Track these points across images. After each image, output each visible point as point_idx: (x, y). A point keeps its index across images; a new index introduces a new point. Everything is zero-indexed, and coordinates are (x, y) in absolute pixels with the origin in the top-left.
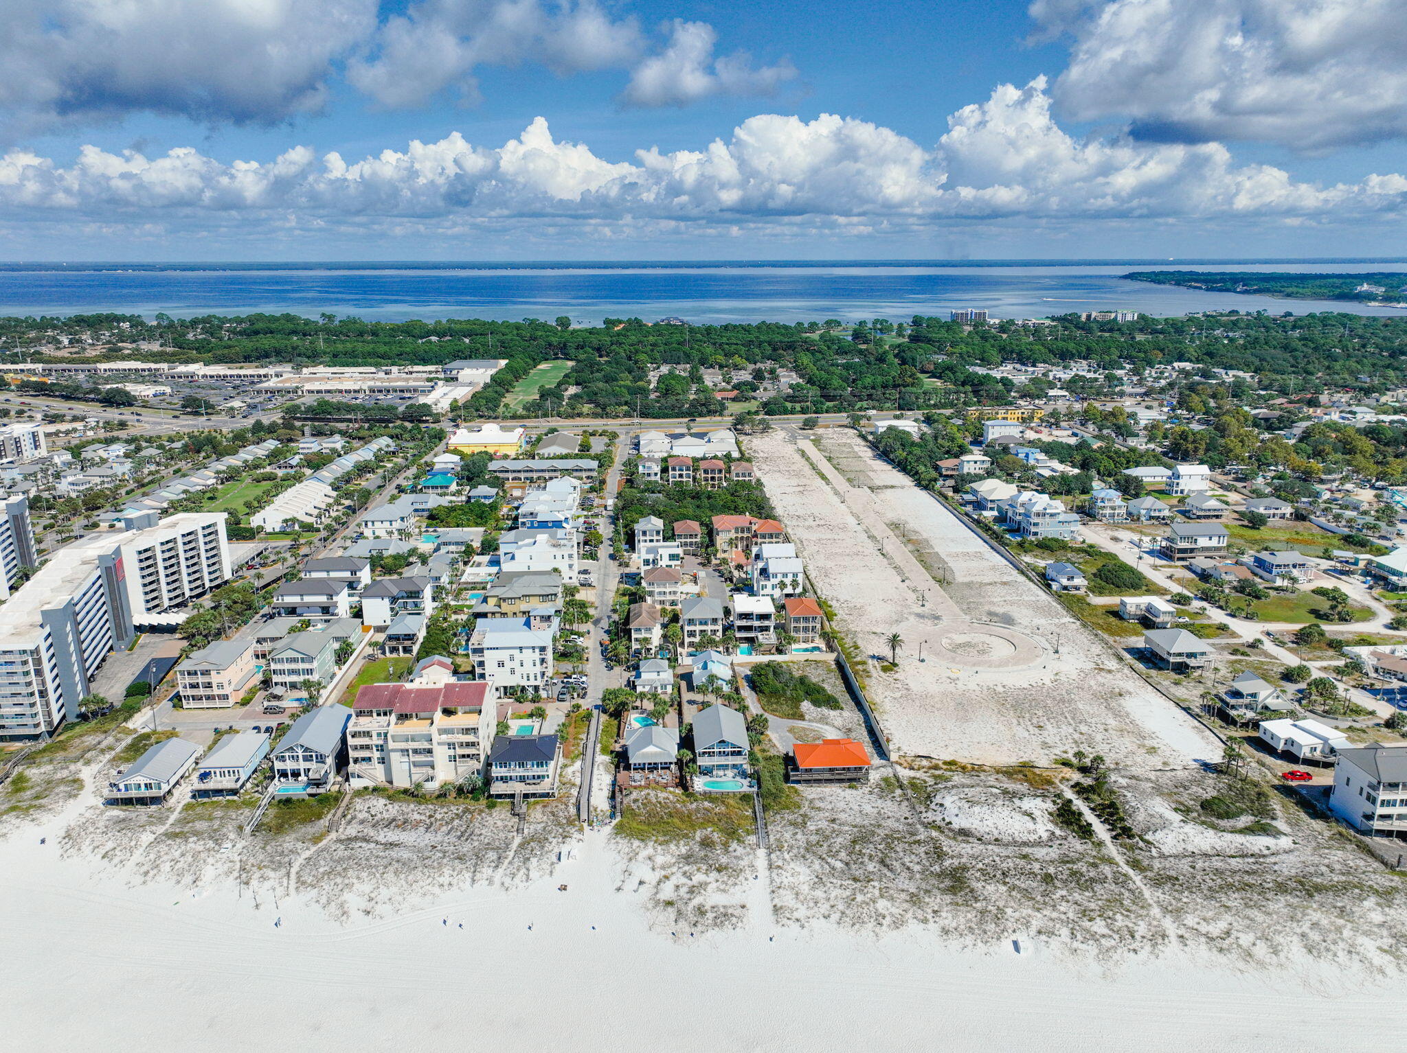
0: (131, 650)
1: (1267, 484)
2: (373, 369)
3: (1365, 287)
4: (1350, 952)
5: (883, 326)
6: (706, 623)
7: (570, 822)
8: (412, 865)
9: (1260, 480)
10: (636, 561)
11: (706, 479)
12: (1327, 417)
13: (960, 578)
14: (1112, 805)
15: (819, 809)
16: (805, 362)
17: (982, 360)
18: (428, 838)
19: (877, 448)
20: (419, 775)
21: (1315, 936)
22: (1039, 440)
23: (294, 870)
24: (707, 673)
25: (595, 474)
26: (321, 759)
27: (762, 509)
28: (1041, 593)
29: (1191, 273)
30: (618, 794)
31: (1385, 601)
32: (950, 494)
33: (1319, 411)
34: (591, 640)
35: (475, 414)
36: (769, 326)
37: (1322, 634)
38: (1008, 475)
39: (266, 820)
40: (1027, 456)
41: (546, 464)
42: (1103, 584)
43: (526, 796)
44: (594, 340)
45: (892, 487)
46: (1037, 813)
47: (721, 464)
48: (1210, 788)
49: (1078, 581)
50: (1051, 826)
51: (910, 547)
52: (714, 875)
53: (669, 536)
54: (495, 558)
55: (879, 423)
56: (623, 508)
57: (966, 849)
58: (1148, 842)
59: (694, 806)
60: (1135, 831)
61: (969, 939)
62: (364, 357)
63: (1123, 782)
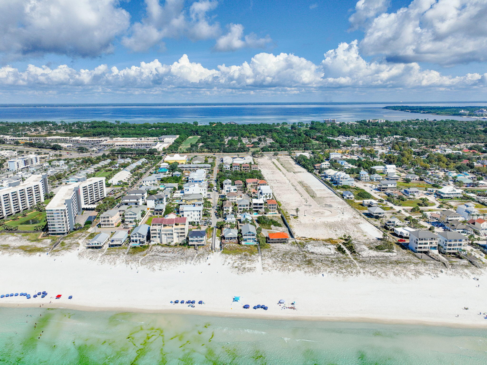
0: (82, 214)
1: (414, 171)
2: (136, 138)
3: (463, 111)
4: (404, 275)
5: (301, 124)
6: (244, 206)
7: (210, 251)
8: (170, 260)
9: (412, 170)
10: (224, 192)
11: (244, 170)
12: (437, 152)
13: (318, 196)
14: (352, 247)
15: (275, 248)
16: (275, 136)
17: (332, 135)
18: (173, 255)
19: (296, 161)
20: (169, 240)
21: (397, 272)
22: (347, 158)
23: (140, 261)
24: (245, 218)
25: (210, 168)
26: (143, 237)
27: (261, 177)
28: (341, 199)
29: (407, 107)
30: (222, 245)
31: (439, 201)
32: (318, 174)
33: (434, 150)
34: (212, 211)
35: (171, 152)
36: (263, 124)
37: (419, 209)
38: (336, 168)
39: (130, 252)
40: (342, 163)
41: (195, 166)
42: (359, 197)
43: (198, 245)
44: (207, 129)
45: (300, 172)
46: (332, 248)
47: (248, 165)
48: (379, 243)
49: (352, 196)
50: (335, 251)
51: (304, 188)
52: (247, 261)
53: (233, 184)
54: (182, 191)
55: (297, 154)
56: (219, 177)
57: (312, 256)
58: (359, 254)
59: (242, 247)
60: (356, 252)
61: (311, 274)
62: (132, 134)
63: (356, 242)
